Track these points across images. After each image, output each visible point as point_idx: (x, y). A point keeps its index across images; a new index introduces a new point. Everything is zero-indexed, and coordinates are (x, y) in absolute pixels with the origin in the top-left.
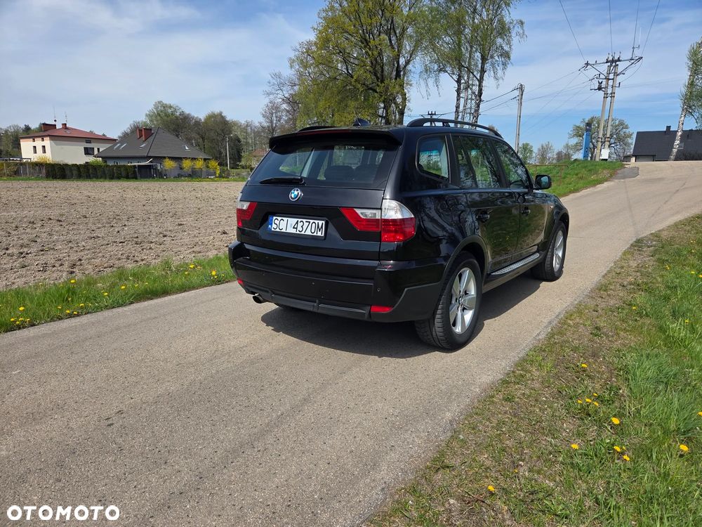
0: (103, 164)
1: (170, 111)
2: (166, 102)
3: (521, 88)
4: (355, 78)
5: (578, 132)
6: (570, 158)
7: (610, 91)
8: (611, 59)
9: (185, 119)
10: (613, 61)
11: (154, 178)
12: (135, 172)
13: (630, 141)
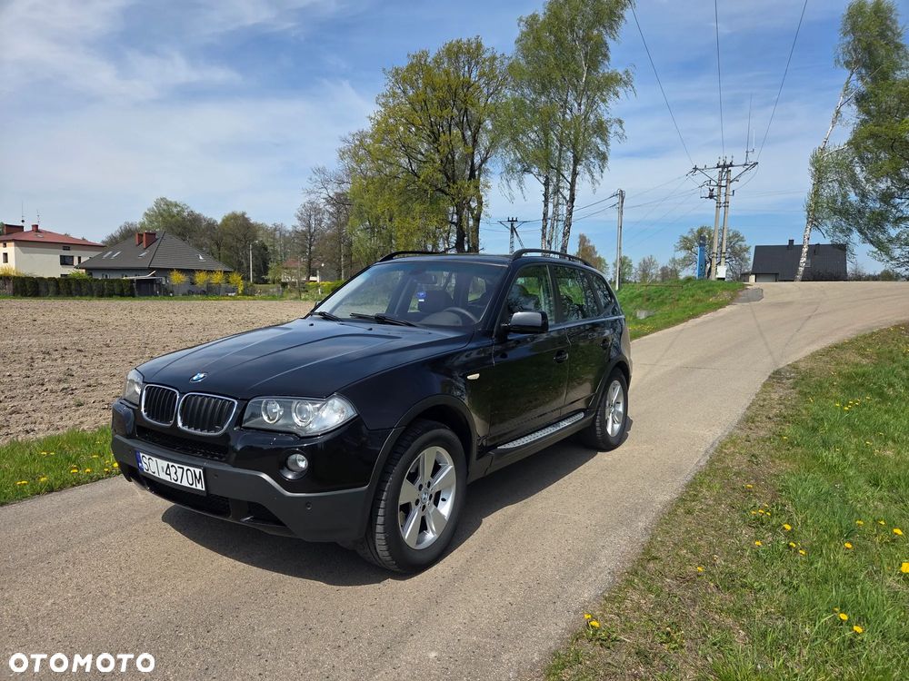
0: (88, 277)
1: (175, 210)
2: (171, 199)
3: (621, 195)
4: (422, 177)
5: (686, 244)
6: (677, 275)
7: (722, 199)
8: (722, 163)
9: (195, 219)
10: (724, 166)
11: (157, 295)
12: (132, 288)
13: (747, 256)
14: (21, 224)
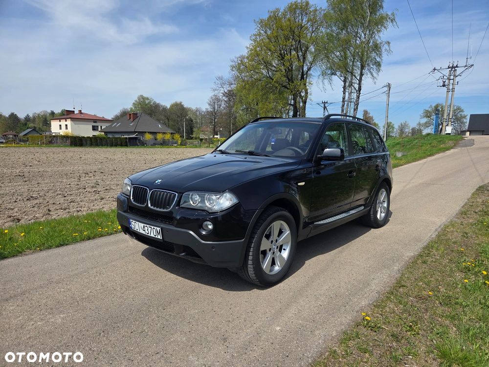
0: (105, 136)
1: (147, 102)
2: (145, 96)
3: (389, 86)
4: (275, 80)
5: (427, 114)
6: (421, 132)
7: (451, 87)
8: (451, 66)
9: (157, 106)
10: (453, 67)
11: (138, 145)
12: (126, 141)
13: (465, 121)
14: (73, 110)
